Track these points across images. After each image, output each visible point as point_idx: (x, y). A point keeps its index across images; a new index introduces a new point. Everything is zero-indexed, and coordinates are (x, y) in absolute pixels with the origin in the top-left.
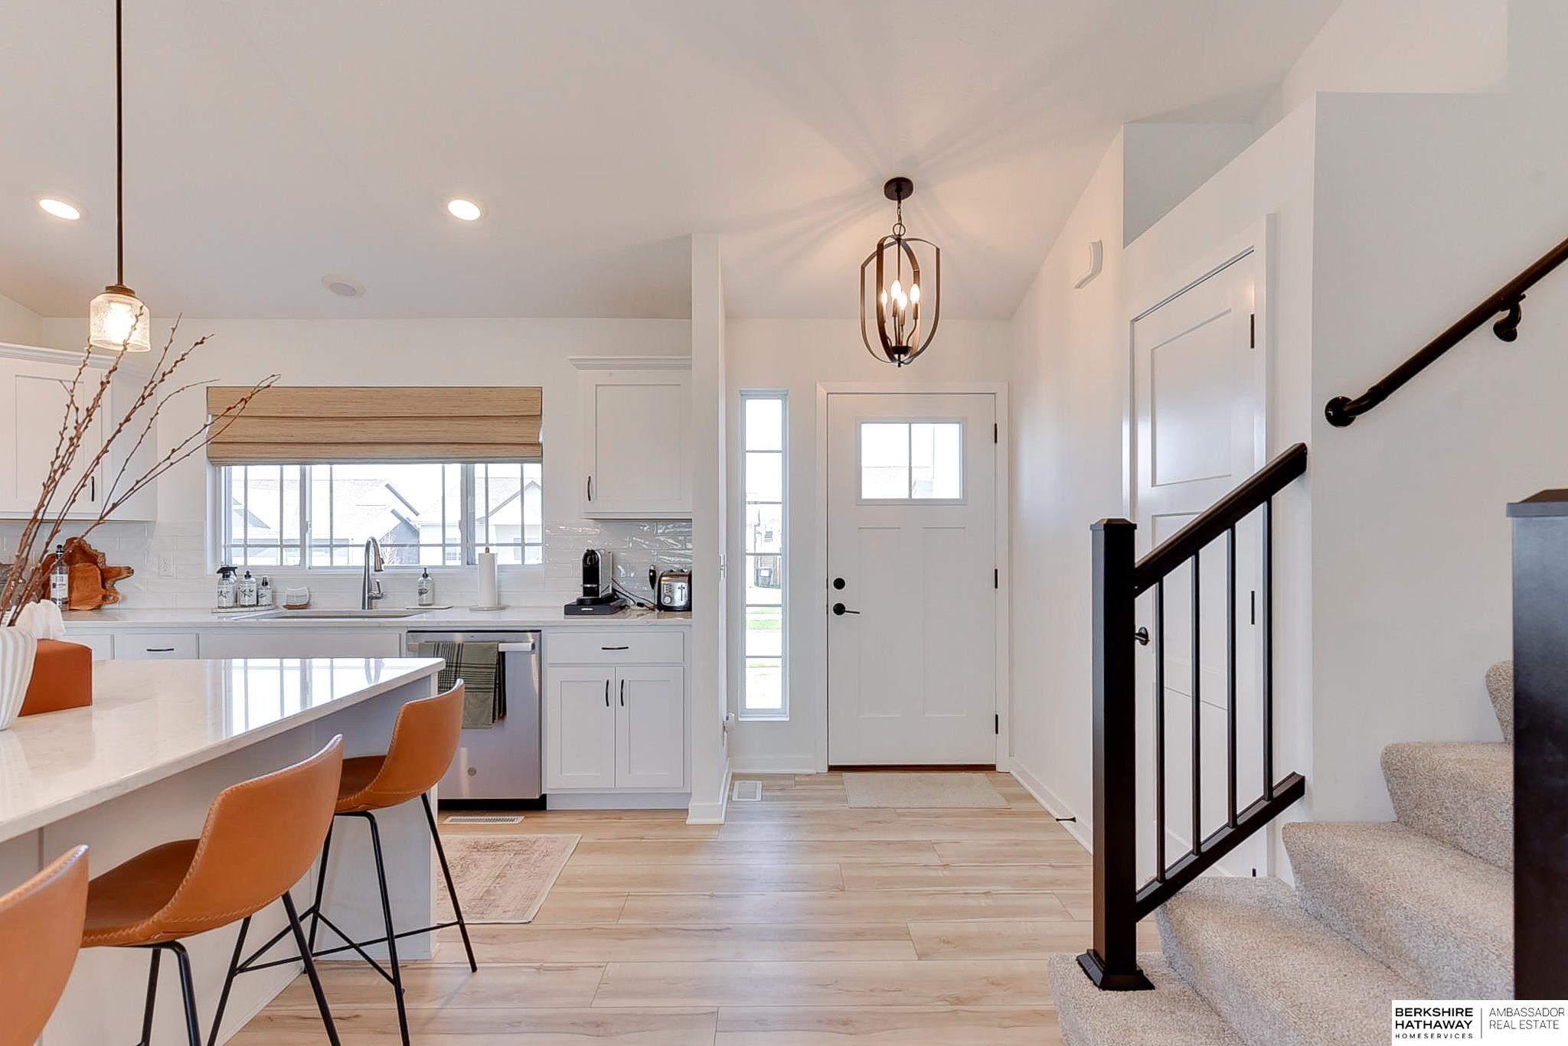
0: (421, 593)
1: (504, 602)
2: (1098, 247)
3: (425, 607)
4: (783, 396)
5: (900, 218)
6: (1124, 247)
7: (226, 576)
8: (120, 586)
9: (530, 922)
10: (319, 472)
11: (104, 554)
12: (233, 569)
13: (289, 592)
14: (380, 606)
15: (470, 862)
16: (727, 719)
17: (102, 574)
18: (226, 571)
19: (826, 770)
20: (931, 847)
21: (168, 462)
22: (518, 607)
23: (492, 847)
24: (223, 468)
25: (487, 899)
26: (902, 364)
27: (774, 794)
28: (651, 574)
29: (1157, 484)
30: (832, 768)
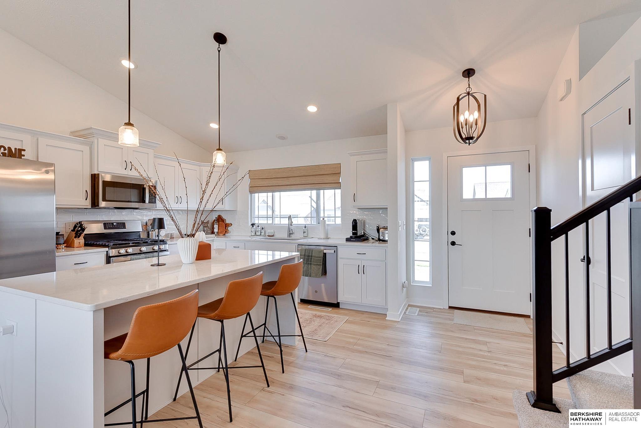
0: (304, 233)
1: (329, 236)
2: (569, 82)
3: (305, 237)
4: (429, 159)
5: (469, 85)
6: (579, 81)
7: (253, 226)
8: (229, 228)
9: (326, 341)
10: (277, 194)
11: (226, 220)
12: (255, 224)
13: (269, 231)
14: (293, 236)
15: (312, 320)
16: (404, 283)
17: (225, 225)
18: (253, 225)
19: (448, 308)
20: (485, 343)
21: (226, 196)
22: (333, 238)
23: (320, 317)
24: (253, 194)
25: (315, 332)
26: (470, 144)
27: (423, 314)
28: (377, 228)
29: (595, 190)
30: (450, 307)
